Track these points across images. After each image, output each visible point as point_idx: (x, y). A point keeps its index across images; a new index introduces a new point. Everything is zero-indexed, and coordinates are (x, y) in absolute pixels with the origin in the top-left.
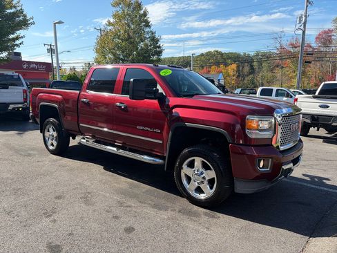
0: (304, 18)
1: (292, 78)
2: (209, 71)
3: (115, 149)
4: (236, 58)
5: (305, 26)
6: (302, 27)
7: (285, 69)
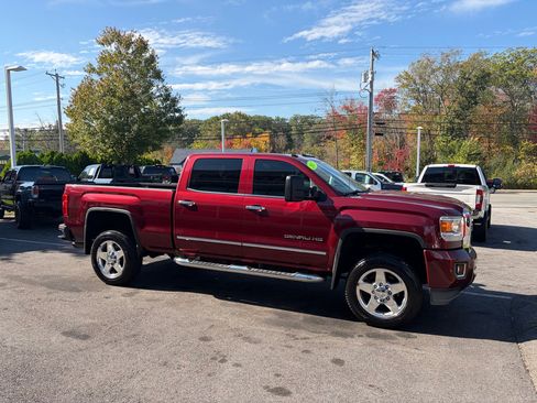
0: (370, 76)
1: (350, 154)
2: (232, 144)
3: (245, 268)
4: (266, 124)
5: (372, 87)
6: (368, 87)
7: (340, 142)
